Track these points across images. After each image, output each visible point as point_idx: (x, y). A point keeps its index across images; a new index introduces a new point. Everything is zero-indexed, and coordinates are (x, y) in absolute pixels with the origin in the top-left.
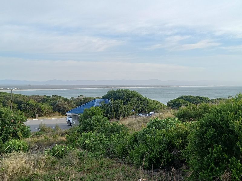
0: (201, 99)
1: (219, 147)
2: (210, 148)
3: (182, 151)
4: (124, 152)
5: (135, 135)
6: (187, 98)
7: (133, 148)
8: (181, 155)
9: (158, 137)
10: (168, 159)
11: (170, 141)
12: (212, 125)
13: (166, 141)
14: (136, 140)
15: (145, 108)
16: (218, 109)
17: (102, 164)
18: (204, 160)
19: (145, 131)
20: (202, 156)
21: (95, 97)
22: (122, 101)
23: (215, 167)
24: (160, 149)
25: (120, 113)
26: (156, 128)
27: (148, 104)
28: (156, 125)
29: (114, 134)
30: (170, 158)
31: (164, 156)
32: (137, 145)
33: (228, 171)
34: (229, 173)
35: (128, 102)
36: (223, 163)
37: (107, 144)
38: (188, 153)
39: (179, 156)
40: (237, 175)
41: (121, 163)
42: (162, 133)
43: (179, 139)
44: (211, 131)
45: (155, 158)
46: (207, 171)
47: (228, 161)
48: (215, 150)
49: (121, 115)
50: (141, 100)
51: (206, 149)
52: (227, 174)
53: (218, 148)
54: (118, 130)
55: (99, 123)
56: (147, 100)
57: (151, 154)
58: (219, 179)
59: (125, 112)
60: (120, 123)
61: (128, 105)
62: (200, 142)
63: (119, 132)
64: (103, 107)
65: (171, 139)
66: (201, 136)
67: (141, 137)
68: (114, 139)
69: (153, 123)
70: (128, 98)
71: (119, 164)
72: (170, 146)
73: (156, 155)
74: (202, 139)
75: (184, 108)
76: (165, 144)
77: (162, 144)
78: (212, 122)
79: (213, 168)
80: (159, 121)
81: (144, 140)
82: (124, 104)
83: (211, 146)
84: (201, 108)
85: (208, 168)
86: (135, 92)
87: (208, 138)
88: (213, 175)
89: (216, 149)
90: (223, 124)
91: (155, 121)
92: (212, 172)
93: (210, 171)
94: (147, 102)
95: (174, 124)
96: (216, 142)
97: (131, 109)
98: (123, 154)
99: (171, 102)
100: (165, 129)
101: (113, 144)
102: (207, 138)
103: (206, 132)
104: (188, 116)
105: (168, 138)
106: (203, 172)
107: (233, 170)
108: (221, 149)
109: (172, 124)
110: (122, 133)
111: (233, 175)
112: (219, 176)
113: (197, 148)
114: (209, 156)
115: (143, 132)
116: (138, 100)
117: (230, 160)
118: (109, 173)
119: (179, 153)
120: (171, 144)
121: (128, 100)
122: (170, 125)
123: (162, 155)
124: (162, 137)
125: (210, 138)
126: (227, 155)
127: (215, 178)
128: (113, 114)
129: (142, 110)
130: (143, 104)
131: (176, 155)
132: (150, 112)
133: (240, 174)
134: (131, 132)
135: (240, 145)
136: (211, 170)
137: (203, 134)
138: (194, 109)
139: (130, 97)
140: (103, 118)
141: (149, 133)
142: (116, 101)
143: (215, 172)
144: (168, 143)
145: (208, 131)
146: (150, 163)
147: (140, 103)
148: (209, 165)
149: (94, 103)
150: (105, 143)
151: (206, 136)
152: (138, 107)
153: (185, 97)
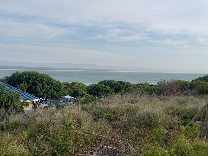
0: (123, 83)
6: (109, 82)
27: (60, 90)
50: (52, 84)
56: (60, 84)
70: (34, 82)
94: (60, 87)
147: (50, 88)
152: (47, 93)
153: (106, 82)
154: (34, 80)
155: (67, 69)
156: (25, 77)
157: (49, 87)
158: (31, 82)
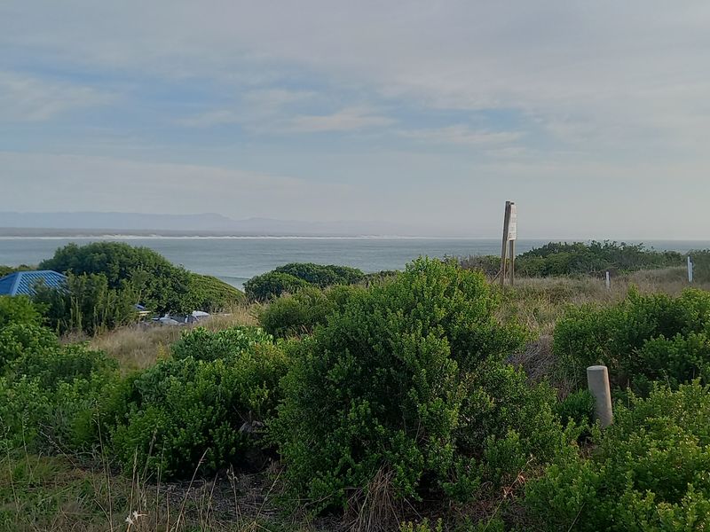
0: (341, 272)
1: (364, 406)
2: (342, 409)
3: (267, 422)
4: (98, 433)
5: (131, 380)
6: (302, 270)
7: (125, 422)
8: (265, 434)
9: (202, 383)
10: (228, 448)
11: (237, 395)
12: (348, 347)
13: (224, 395)
14: (136, 396)
15: (177, 299)
16: (365, 300)
17: (19, 474)
18: (324, 445)
19: (163, 369)
20: (320, 434)
21: (14, 266)
22: (105, 279)
23: (352, 461)
24: (205, 419)
25: (95, 314)
26: (197, 358)
27: (186, 288)
28: (199, 348)
29: (71, 382)
30: (235, 444)
31: (217, 441)
32: (137, 412)
33: (386, 471)
34: (387, 476)
35: (124, 281)
36: (374, 448)
37: (42, 411)
38: (285, 426)
39: (260, 436)
40: (408, 478)
41: (84, 469)
42: (214, 373)
43: (261, 387)
44: (346, 362)
45: (190, 445)
46: (332, 474)
47: (387, 444)
48: (352, 415)
49: (101, 321)
50: (167, 274)
51: (332, 412)
52: (383, 478)
53: (362, 408)
54: (85, 366)
55: (25, 345)
56: (186, 274)
57: (177, 436)
58: (363, 494)
59: (115, 310)
60: (92, 346)
61: (122, 290)
62: (315, 395)
63: (87, 375)
64: (40, 298)
65: (239, 388)
66: (316, 378)
67: (149, 386)
68: (67, 394)
69: (189, 345)
70: (123, 269)
71: (78, 471)
72: (235, 409)
73: (192, 438)
74: (321, 387)
75: (286, 297)
76: (222, 403)
77: (213, 403)
78: (347, 336)
79: (347, 465)
80: (207, 337)
81: (161, 396)
82: (110, 288)
83: (344, 404)
84: (332, 297)
85: (335, 465)
86: (147, 250)
87: (336, 381)
88: (347, 484)
89: (357, 411)
90: (376, 341)
91: (196, 337)
92: (345, 476)
93: (340, 473)
94: (186, 282)
95: (250, 343)
96: (358, 392)
97: (133, 303)
98: (92, 440)
99: (257, 280)
100: (224, 359)
101: (63, 412)
102: (333, 382)
103: (331, 366)
104: (295, 322)
105: (230, 387)
106: (321, 479)
107: (399, 467)
108: (369, 411)
109: (243, 345)
110: (96, 376)
111: (399, 480)
112: (361, 485)
113: (308, 411)
114: (338, 431)
115: (158, 371)
116: (157, 274)
117: (392, 440)
118: (40, 503)
119: (259, 427)
120: (240, 403)
121: (122, 275)
122: (238, 348)
123: (211, 438)
124: (212, 384)
125: (341, 382)
126: (384, 427)
127: (354, 491)
128: (75, 319)
129: (168, 305)
130: (172, 287)
131: (252, 434)
132: (194, 312)
133: (416, 475)
134: (123, 373)
135: (416, 398)
136: (343, 471)
137: (324, 371)
138: (314, 301)
139: (132, 266)
140: (40, 331)
141: (177, 372)
142: (84, 278)
143: (352, 475)
144: (229, 400)
145: (337, 362)
146: (175, 461)
147: (164, 285)
148: (339, 456)
149: (11, 284)
150: (35, 408)
151: (331, 375)
152: (158, 297)
153: (295, 269)
154: (122, 264)
155: (193, 235)
156: (97, 257)
157: (161, 282)
158: (116, 267)
